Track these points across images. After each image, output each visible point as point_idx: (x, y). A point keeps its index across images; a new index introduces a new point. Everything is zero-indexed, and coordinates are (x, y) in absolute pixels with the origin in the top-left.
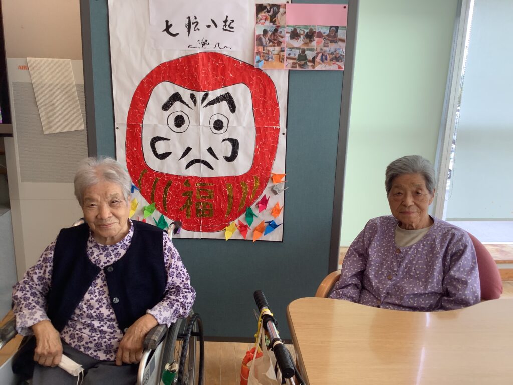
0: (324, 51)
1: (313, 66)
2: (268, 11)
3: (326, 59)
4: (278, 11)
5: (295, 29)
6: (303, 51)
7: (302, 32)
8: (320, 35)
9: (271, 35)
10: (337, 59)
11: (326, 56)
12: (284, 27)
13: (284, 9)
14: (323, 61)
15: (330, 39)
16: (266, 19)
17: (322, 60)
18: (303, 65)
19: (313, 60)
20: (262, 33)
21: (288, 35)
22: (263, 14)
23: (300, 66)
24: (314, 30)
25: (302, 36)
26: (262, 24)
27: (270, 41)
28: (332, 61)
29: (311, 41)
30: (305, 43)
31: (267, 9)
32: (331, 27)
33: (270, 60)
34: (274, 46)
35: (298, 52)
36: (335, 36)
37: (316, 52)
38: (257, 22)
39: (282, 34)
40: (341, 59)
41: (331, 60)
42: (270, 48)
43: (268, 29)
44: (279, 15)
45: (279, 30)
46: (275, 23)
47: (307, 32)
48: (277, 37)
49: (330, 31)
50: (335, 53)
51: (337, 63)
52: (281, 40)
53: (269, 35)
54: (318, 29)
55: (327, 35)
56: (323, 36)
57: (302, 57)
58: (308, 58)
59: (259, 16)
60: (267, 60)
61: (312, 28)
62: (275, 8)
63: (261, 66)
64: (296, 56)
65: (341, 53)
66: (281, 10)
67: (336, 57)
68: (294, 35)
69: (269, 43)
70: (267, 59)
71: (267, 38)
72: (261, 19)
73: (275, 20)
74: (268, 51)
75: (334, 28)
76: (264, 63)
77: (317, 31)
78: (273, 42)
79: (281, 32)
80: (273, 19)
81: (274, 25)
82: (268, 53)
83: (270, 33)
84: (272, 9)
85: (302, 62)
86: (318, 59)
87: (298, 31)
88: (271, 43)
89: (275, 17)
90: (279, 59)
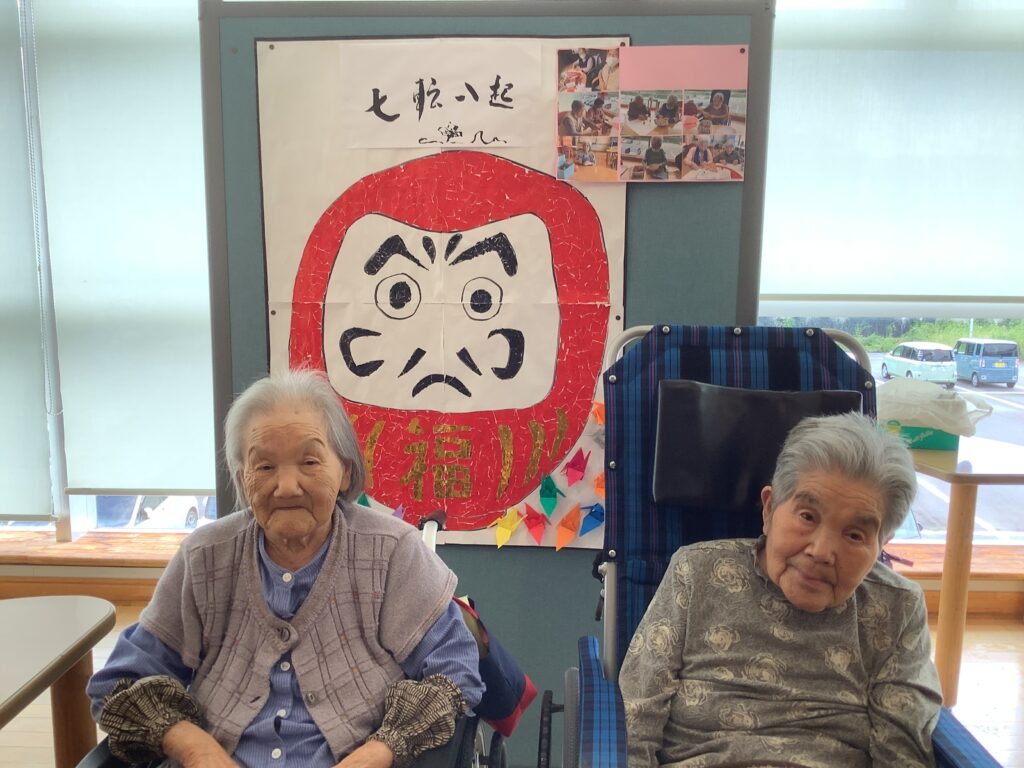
0: (702, 143)
1: (679, 174)
2: (583, 65)
3: (706, 159)
4: (604, 63)
5: (639, 100)
6: (657, 143)
7: (654, 104)
8: (691, 109)
9: (588, 113)
10: (729, 157)
11: (706, 153)
12: (616, 95)
13: (616, 59)
14: (698, 164)
15: (713, 116)
16: (578, 80)
17: (696, 160)
18: (657, 172)
19: (678, 162)
20: (570, 109)
21: (626, 111)
22: (572, 70)
23: (651, 173)
24: (679, 100)
25: (653, 113)
26: (571, 90)
27: (587, 124)
28: (719, 162)
29: (672, 122)
30: (660, 128)
31: (581, 60)
32: (714, 92)
33: (588, 163)
34: (596, 134)
35: (645, 145)
36: (724, 109)
37: (684, 144)
38: (559, 88)
39: (611, 110)
40: (737, 157)
41: (717, 160)
42: (589, 140)
43: (583, 101)
44: (604, 71)
45: (606, 102)
46: (598, 88)
47: (665, 105)
48: (601, 116)
49: (711, 101)
50: (724, 146)
51: (730, 166)
52: (610, 121)
53: (584, 113)
54: (688, 97)
55: (706, 110)
56: (699, 111)
57: (655, 155)
58: (667, 156)
59: (564, 74)
60: (583, 165)
61: (676, 95)
62: (596, 57)
63: (569, 176)
64: (643, 155)
65: (736, 145)
66: (610, 60)
67: (726, 154)
68: (637, 111)
69: (585, 128)
70: (580, 161)
71: (580, 120)
72: (568, 81)
73: (597, 83)
74: (584, 145)
75: (721, 95)
76: (575, 171)
77: (685, 101)
78: (593, 128)
79: (609, 106)
80: (592, 81)
81: (596, 93)
82: (584, 150)
83: (587, 108)
84: (590, 60)
85: (656, 166)
86: (688, 159)
87: (646, 102)
88: (589, 129)
89: (597, 75)
90: (607, 160)
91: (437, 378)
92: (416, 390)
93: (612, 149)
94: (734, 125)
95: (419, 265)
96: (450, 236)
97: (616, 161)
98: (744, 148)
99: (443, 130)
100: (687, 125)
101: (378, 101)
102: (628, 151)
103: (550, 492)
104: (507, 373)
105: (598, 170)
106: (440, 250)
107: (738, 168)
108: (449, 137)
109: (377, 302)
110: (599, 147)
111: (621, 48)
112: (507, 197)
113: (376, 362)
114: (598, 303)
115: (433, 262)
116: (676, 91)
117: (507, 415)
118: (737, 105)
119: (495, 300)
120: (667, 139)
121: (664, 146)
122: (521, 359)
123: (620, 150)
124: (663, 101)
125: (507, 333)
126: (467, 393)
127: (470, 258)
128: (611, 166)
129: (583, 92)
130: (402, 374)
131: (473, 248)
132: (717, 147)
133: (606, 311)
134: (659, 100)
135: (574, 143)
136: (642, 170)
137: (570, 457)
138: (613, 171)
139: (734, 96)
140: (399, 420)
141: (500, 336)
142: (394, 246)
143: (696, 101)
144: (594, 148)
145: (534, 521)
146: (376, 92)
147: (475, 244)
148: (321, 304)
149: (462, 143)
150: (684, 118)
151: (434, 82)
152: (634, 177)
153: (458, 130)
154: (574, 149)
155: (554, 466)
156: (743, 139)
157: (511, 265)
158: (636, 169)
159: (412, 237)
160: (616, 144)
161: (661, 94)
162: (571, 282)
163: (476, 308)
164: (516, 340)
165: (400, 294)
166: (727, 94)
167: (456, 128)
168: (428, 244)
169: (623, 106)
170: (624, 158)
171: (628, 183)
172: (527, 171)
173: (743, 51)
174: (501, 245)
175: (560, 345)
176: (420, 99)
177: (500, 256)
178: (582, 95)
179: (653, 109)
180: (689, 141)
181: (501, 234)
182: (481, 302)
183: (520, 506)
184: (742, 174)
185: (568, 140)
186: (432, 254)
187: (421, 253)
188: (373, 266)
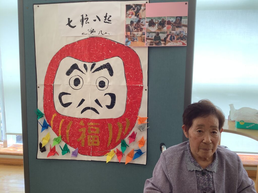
0: (173, 34)
1: (165, 44)
2: (134, 9)
3: (174, 39)
4: (141, 8)
5: (152, 20)
6: (158, 34)
7: (157, 22)
8: (169, 23)
9: (136, 25)
10: (182, 38)
11: (174, 37)
12: (144, 19)
13: (144, 7)
14: (171, 40)
15: (176, 25)
16: (132, 14)
17: (171, 39)
18: (158, 43)
19: (165, 40)
20: (130, 23)
21: (148, 24)
22: (130, 11)
23: (156, 44)
24: (165, 20)
25: (157, 25)
26: (130, 17)
27: (135, 28)
28: (178, 40)
29: (163, 27)
30: (159, 29)
31: (133, 8)
32: (177, 17)
33: (135, 40)
34: (138, 31)
35: (154, 35)
36: (180, 23)
37: (167, 34)
38: (126, 17)
39: (143, 24)
40: (184, 38)
41: (178, 39)
42: (136, 33)
43: (134, 21)
44: (141, 11)
45: (141, 21)
46: (139, 16)
47: (160, 21)
48: (140, 26)
49: (176, 20)
50: (180, 35)
51: (182, 41)
52: (142, 27)
53: (134, 25)
54: (168, 19)
55: (174, 23)
56: (172, 23)
57: (157, 38)
58: (161, 38)
59: (128, 12)
60: (133, 41)
61: (164, 18)
62: (138, 7)
63: (129, 45)
64: (153, 38)
65: (184, 34)
66: (142, 8)
67: (181, 37)
68: (151, 24)
69: (134, 29)
70: (133, 40)
71: (133, 27)
72: (129, 14)
73: (138, 15)
74: (134, 35)
75: (179, 18)
76: (131, 43)
77: (167, 20)
78: (137, 29)
79: (142, 22)
80: (137, 14)
81: (138, 18)
82: (134, 36)
83: (135, 23)
84: (136, 8)
85: (157, 41)
86: (168, 39)
87: (154, 21)
88: (136, 30)
89: (138, 13)
90: (141, 40)
91: (88, 108)
92: (82, 112)
93: (143, 36)
94: (183, 28)
95: (83, 73)
96: (92, 64)
97: (144, 40)
98: (187, 35)
99: (89, 30)
100: (168, 28)
101: (70, 22)
102: (148, 36)
103: (124, 145)
104: (111, 107)
105: (139, 43)
106: (89, 68)
107: (185, 42)
108: (91, 32)
109: (70, 84)
110: (139, 35)
111: (146, 4)
112: (110, 52)
113: (70, 103)
114: (139, 85)
115: (87, 72)
116: (164, 17)
117: (110, 120)
118: (185, 21)
119: (106, 84)
120: (161, 33)
121: (160, 35)
122: (115, 103)
123: (145, 36)
124: (160, 20)
125: (110, 94)
126: (98, 113)
127: (98, 71)
128: (143, 41)
129: (134, 18)
130: (78, 107)
131: (99, 68)
132: (178, 35)
133: (142, 88)
134: (159, 20)
135: (131, 34)
136: (153, 43)
137: (130, 134)
138: (144, 43)
139: (184, 18)
140: (77, 121)
141: (108, 95)
142: (75, 67)
143: (171, 20)
144: (137, 36)
145: (119, 154)
146: (69, 19)
147: (100, 66)
148: (53, 85)
149: (95, 34)
150: (167, 26)
151: (87, 16)
152: (150, 45)
153: (94, 30)
154: (131, 36)
155: (125, 137)
156: (186, 32)
157: (111, 73)
158: (151, 42)
159: (80, 64)
160: (144, 34)
161: (159, 18)
162: (131, 78)
163: (100, 86)
164: (113, 96)
165: (77, 82)
166: (181, 18)
167: (93, 30)
168: (85, 66)
169: (147, 22)
170: (147, 39)
171: (148, 47)
172: (116, 43)
173: (186, 4)
174: (108, 67)
175: (127, 99)
176: (82, 21)
177: (108, 70)
178: (133, 19)
179: (157, 23)
180: (168, 33)
181: (108, 63)
182: (102, 84)
183: (115, 149)
184: (186, 44)
185: (129, 33)
186: (86, 69)
187: (83, 69)
188: (68, 73)
